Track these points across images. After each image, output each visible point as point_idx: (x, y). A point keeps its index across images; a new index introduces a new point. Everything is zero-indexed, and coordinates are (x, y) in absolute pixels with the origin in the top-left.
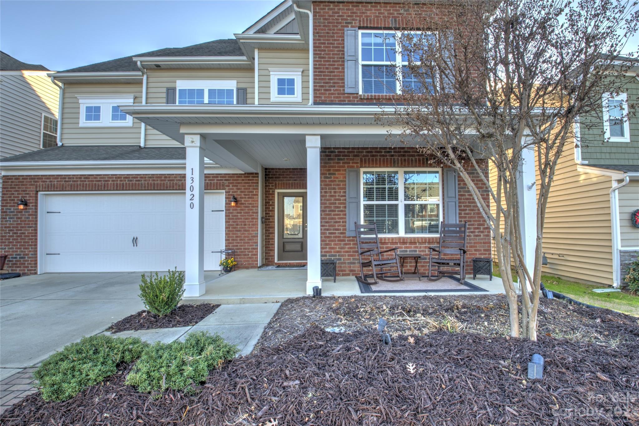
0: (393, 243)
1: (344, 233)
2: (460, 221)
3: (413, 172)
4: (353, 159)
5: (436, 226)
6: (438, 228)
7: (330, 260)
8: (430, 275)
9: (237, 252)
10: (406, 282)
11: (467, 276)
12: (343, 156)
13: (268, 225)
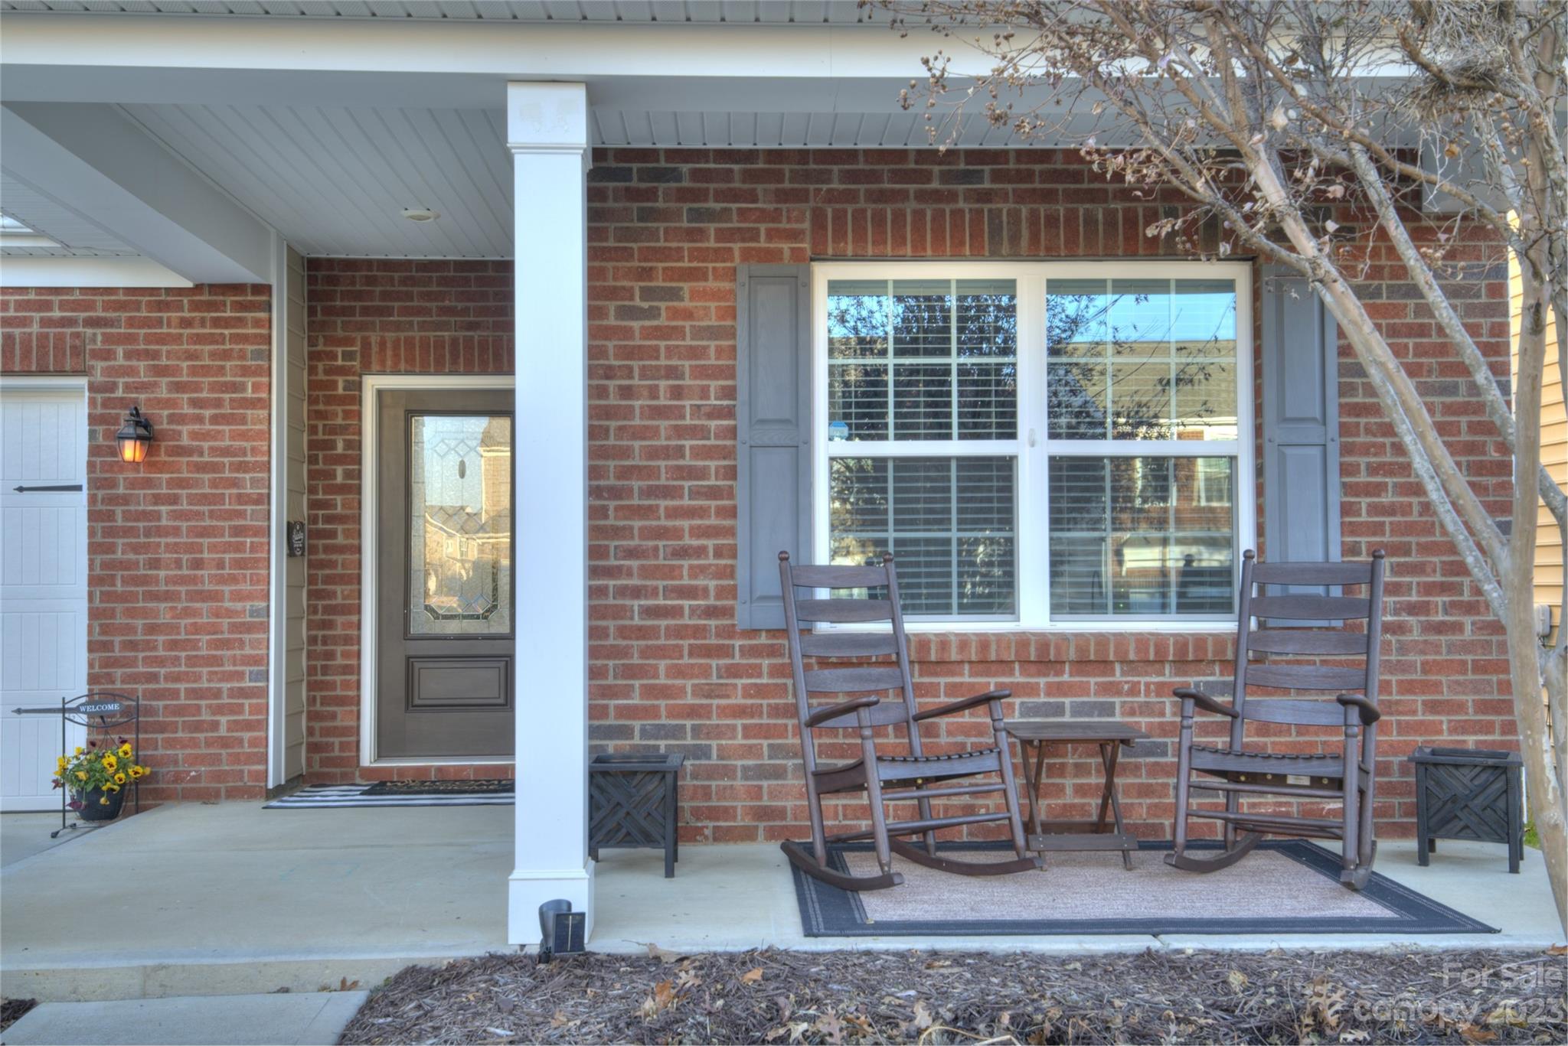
0: (983, 665)
1: (728, 612)
2: (1350, 550)
3: (1095, 286)
4: (775, 216)
5: (1222, 575)
6: (1230, 584)
7: (650, 756)
8: (1181, 839)
9: (150, 711)
10: (1053, 874)
11: (1385, 845)
12: (720, 196)
13: (322, 564)
